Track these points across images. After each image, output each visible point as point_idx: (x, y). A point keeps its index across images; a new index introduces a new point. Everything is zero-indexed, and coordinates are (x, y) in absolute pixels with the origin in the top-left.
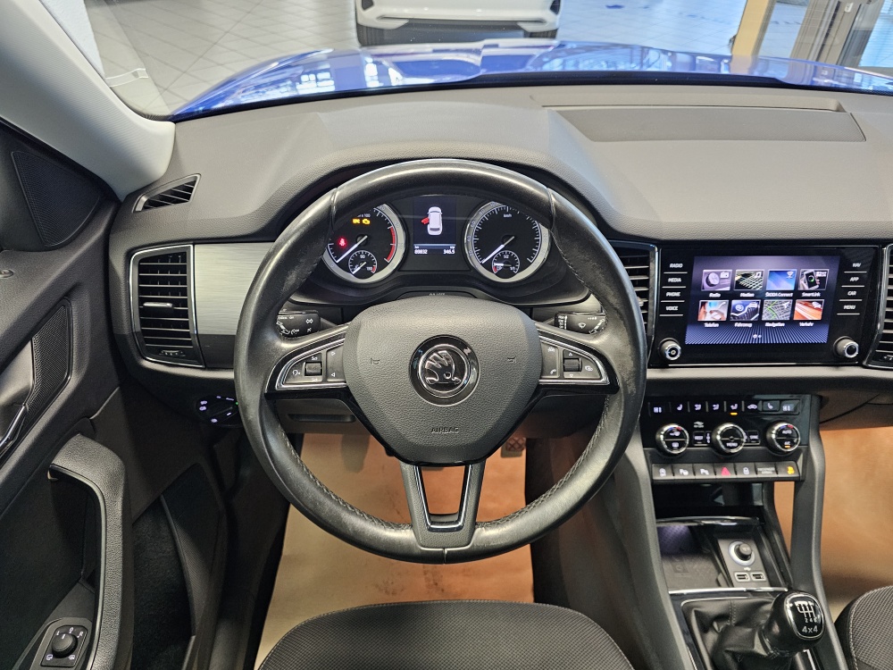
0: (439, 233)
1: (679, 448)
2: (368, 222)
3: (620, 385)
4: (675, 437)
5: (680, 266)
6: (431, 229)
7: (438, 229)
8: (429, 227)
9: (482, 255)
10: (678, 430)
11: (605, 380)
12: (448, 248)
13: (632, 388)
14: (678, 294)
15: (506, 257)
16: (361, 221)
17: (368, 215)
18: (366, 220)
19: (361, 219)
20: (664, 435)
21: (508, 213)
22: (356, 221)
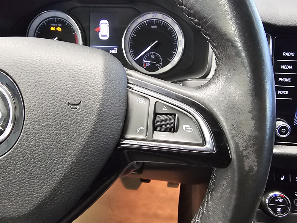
0: (107, 38)
1: (282, 212)
2: (60, 30)
3: (233, 155)
4: (278, 203)
5: (292, 54)
6: (102, 36)
7: (106, 36)
8: (100, 34)
9: (135, 54)
10: (282, 197)
11: (209, 146)
12: (113, 49)
13: (251, 162)
14: (289, 80)
15: (153, 57)
16: (56, 29)
17: (60, 25)
18: (59, 28)
19: (56, 27)
20: (269, 200)
21: (154, 25)
22: (53, 29)
